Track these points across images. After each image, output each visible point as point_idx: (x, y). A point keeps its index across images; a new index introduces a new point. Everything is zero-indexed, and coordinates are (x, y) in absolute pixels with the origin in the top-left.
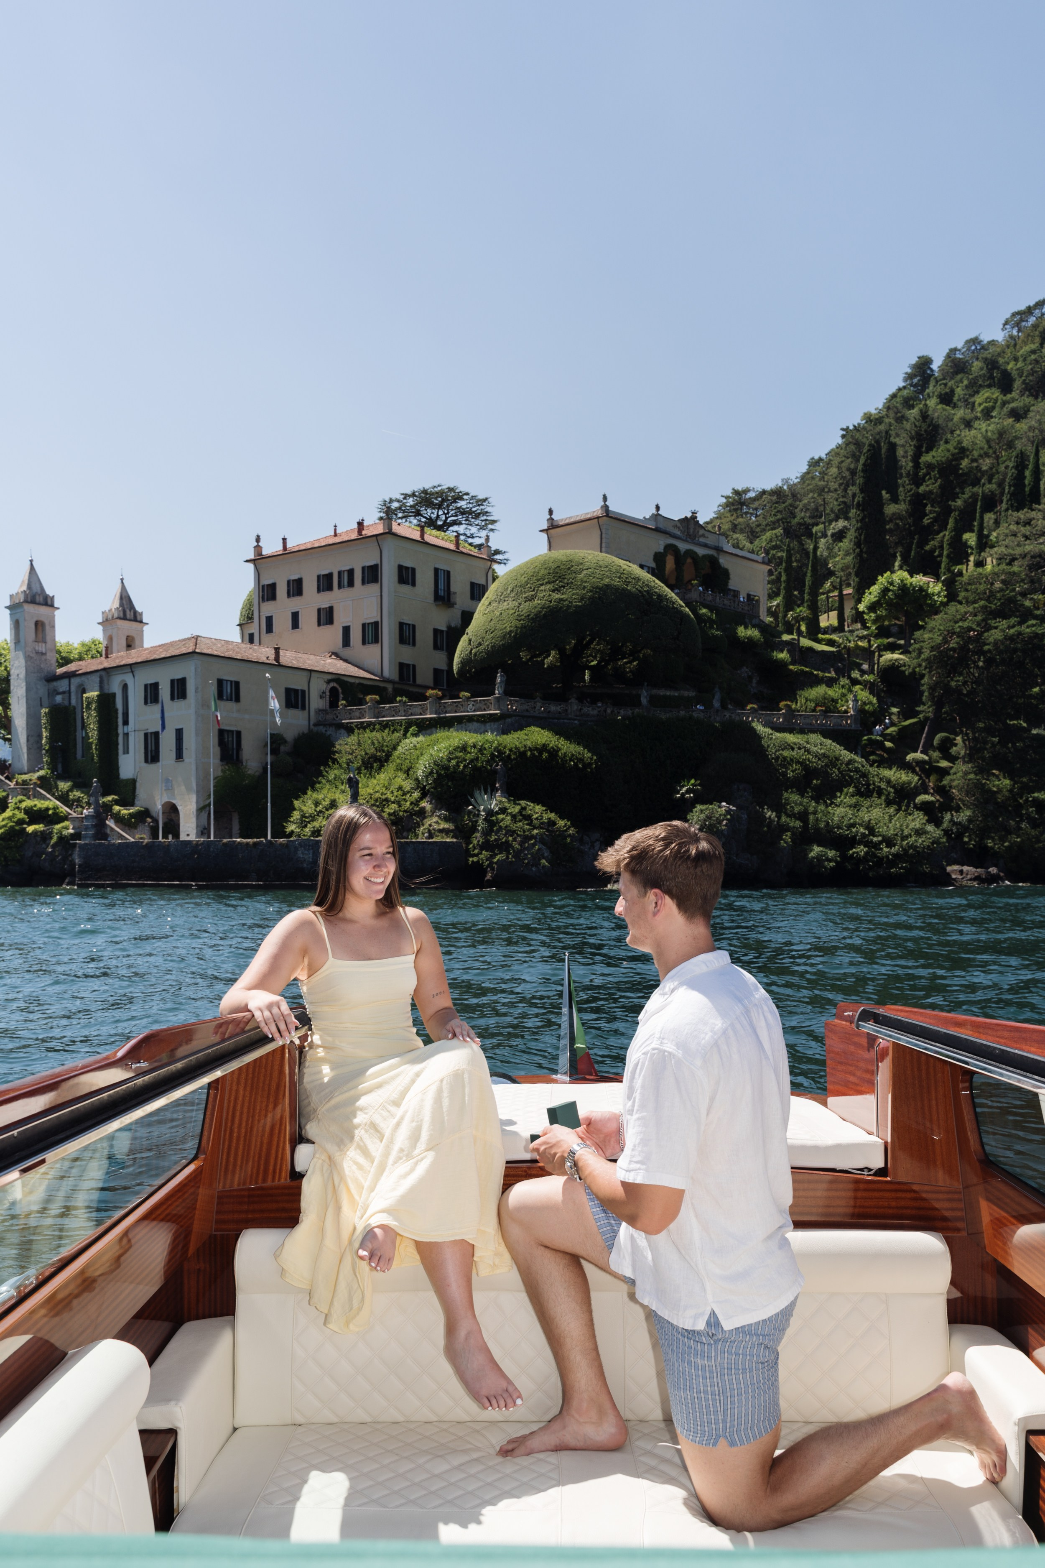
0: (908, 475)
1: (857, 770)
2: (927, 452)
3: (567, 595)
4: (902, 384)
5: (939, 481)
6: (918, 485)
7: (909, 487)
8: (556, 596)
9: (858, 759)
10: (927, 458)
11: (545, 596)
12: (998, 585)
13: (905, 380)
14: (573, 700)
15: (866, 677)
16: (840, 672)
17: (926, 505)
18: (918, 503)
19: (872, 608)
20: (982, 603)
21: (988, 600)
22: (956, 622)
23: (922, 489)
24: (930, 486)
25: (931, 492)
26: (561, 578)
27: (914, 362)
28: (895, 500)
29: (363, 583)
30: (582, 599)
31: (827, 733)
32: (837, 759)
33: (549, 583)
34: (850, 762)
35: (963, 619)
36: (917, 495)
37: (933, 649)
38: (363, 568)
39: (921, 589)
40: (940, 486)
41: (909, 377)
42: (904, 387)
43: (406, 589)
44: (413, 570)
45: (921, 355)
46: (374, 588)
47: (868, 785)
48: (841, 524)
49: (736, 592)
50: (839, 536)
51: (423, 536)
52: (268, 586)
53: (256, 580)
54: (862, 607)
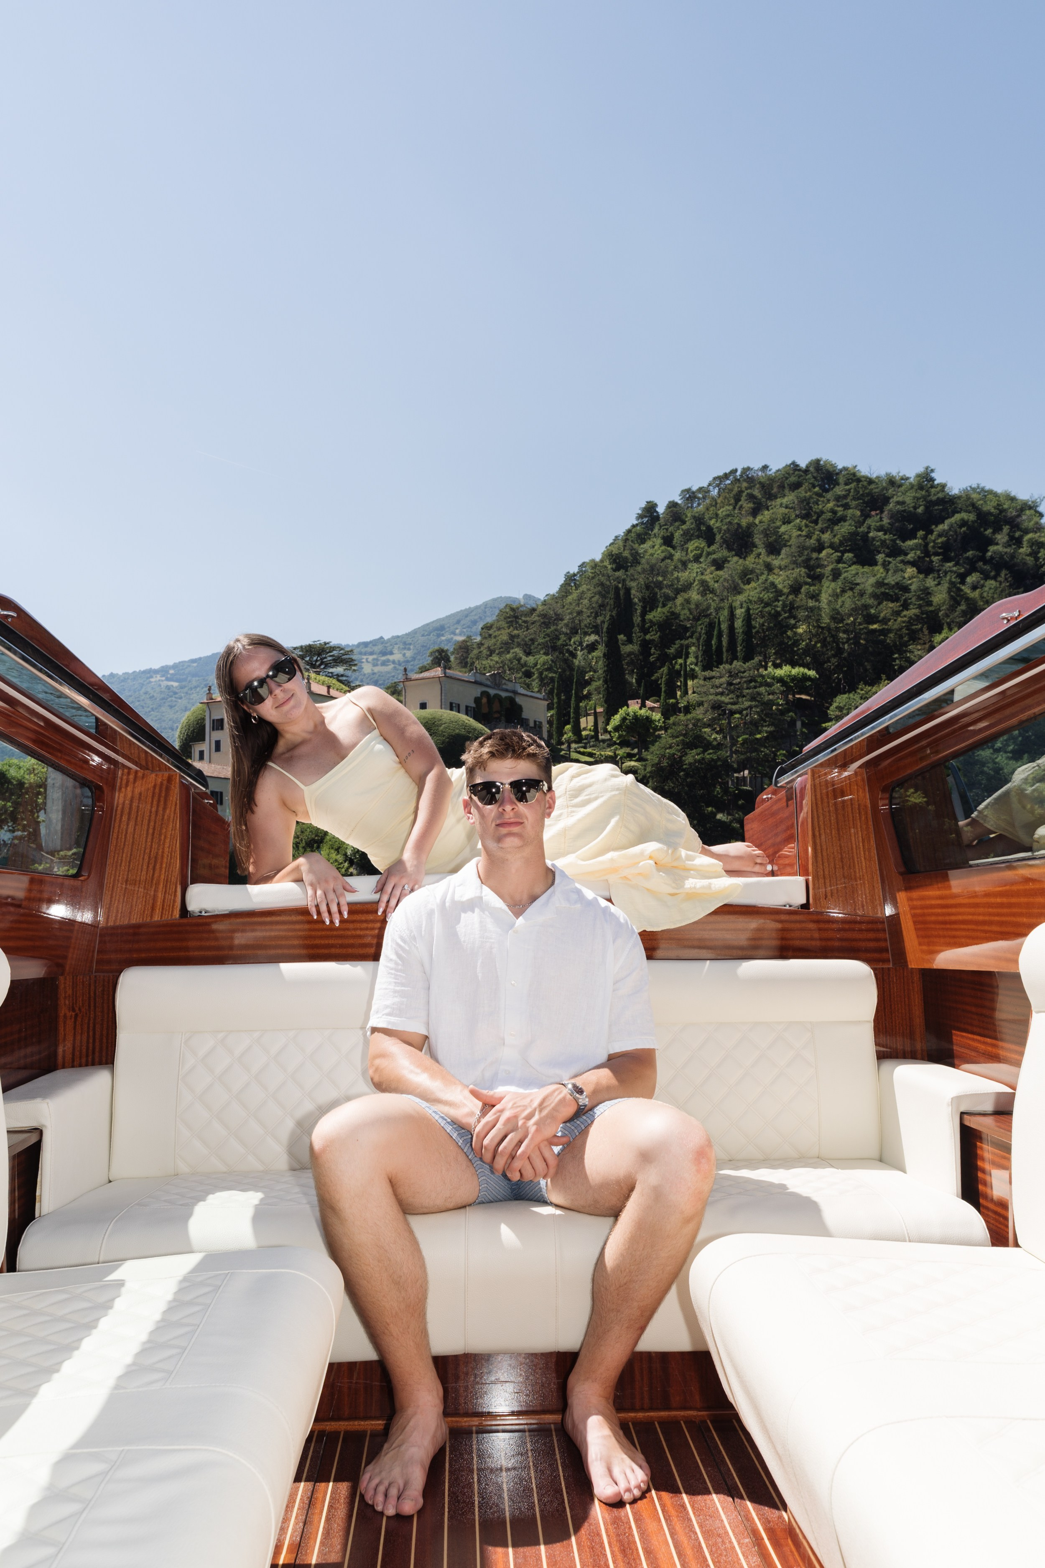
0: (638, 625)
2: (650, 612)
4: (635, 522)
5: (659, 633)
6: (645, 634)
7: (639, 634)
10: (650, 616)
12: (691, 726)
13: (638, 518)
17: (651, 648)
18: (645, 646)
19: (616, 729)
20: (681, 738)
21: (684, 735)
22: (666, 749)
23: (648, 637)
24: (653, 636)
25: (653, 640)
27: (644, 506)
28: (630, 641)
35: (670, 747)
36: (644, 640)
37: (653, 766)
39: (647, 718)
40: (660, 637)
41: (640, 517)
42: (637, 525)
45: (649, 500)
48: (593, 638)
49: (527, 720)
50: (592, 647)
51: (328, 692)
52: (217, 720)
53: (207, 714)
54: (609, 728)
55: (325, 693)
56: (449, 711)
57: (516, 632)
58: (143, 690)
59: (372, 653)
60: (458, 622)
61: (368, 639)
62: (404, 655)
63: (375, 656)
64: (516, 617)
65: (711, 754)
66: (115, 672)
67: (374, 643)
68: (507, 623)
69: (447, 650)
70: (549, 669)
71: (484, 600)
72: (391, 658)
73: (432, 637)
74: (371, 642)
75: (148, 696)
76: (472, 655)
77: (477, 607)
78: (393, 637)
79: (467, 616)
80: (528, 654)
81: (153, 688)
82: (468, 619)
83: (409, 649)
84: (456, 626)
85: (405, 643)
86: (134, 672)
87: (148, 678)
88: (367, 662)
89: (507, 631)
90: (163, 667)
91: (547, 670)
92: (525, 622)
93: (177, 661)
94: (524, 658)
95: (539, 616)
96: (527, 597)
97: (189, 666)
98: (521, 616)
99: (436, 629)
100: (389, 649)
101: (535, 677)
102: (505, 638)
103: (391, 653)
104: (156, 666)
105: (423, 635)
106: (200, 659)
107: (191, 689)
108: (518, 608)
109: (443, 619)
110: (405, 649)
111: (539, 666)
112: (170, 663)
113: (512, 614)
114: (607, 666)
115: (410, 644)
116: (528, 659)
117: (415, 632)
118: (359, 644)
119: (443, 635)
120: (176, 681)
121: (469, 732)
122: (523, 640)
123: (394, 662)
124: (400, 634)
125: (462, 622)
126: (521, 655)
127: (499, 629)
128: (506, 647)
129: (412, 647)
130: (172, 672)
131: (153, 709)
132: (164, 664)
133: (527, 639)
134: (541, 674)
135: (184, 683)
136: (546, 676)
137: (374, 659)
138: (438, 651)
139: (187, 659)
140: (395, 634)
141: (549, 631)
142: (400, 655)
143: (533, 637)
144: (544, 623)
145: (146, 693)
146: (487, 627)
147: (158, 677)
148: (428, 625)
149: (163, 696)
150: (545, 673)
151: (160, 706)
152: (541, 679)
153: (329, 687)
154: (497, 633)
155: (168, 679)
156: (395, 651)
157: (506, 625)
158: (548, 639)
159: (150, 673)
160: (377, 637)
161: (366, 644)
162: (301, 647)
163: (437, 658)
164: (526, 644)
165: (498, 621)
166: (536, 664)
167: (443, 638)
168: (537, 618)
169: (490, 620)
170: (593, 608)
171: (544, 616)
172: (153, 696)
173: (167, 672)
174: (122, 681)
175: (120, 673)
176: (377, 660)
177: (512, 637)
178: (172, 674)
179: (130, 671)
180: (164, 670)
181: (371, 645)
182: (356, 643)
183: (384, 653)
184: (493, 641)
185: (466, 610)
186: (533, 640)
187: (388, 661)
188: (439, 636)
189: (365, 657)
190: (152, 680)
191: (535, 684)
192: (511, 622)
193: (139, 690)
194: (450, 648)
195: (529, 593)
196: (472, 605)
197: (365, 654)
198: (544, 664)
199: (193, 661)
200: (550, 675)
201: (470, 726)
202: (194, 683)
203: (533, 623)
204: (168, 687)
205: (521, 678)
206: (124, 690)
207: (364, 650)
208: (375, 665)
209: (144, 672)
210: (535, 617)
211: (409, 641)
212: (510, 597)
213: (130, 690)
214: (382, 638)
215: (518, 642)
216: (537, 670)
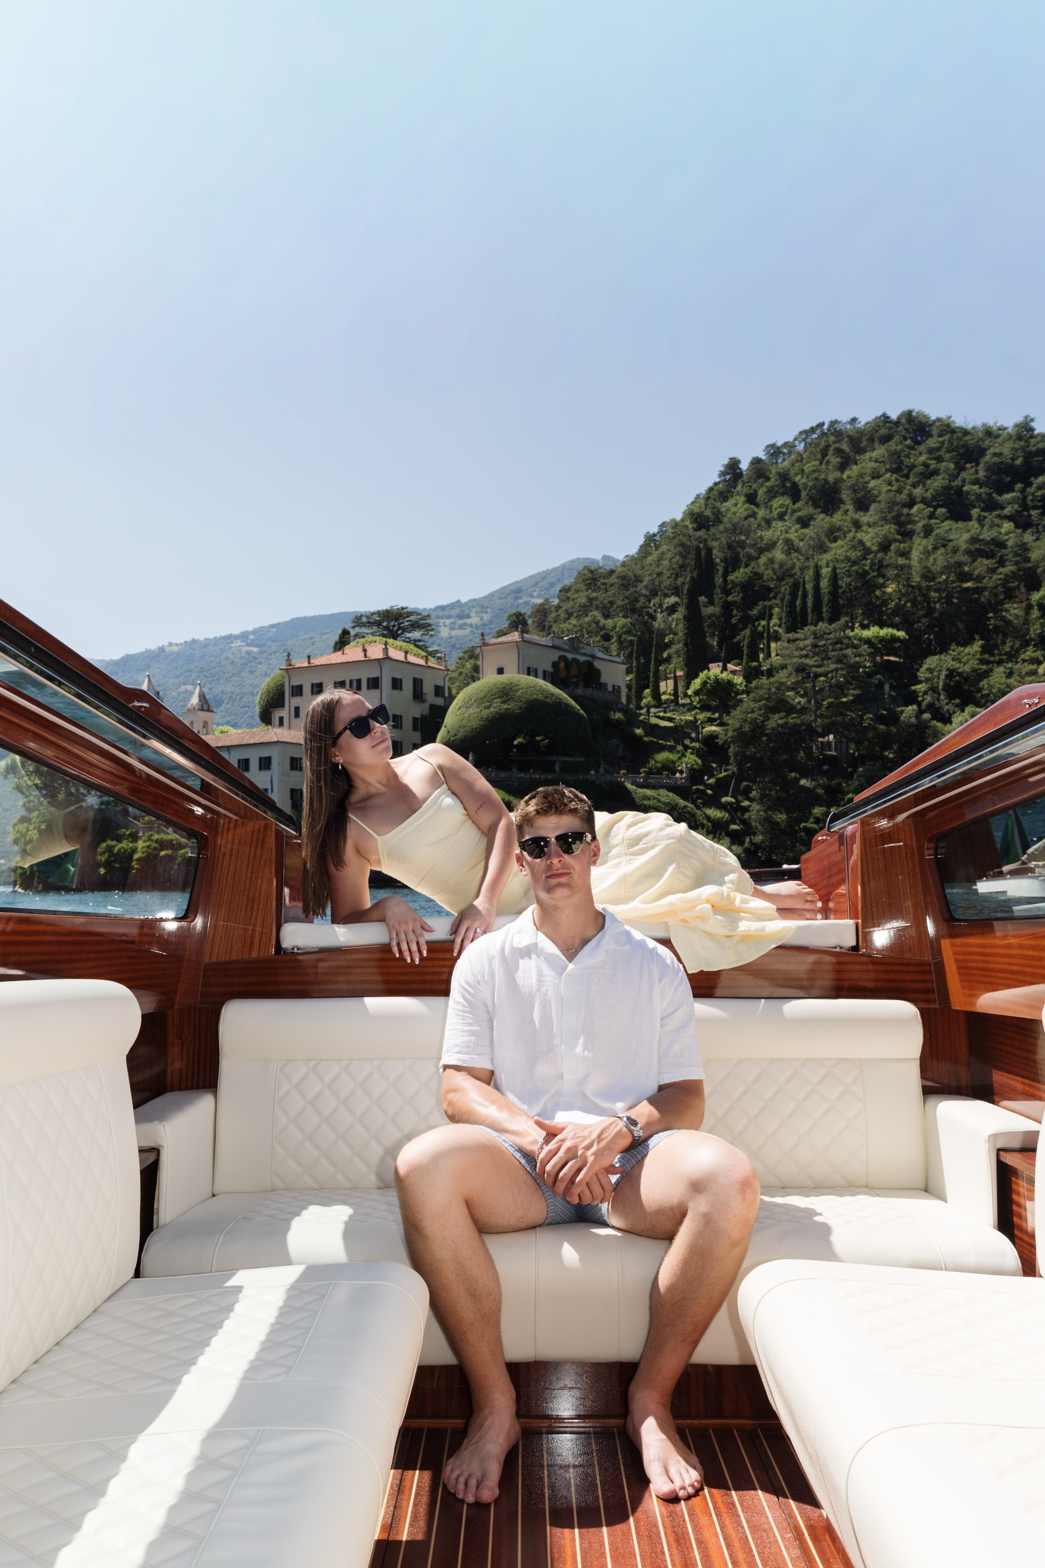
0: (720, 587)
1: (689, 812)
2: (732, 572)
3: (511, 706)
4: (717, 480)
5: (741, 595)
6: (727, 595)
7: (721, 596)
8: (505, 706)
9: (690, 805)
10: (732, 577)
11: (497, 706)
12: (773, 690)
13: (720, 476)
14: (514, 770)
15: (694, 744)
16: (679, 741)
17: (732, 610)
18: (727, 607)
19: (697, 693)
20: (764, 702)
21: (767, 699)
22: (748, 713)
23: (730, 598)
24: (735, 597)
25: (735, 602)
26: (507, 694)
27: (726, 463)
28: (711, 602)
29: (368, 688)
30: (520, 708)
31: (671, 789)
32: (677, 805)
33: (499, 697)
34: (685, 807)
35: (753, 712)
36: (726, 602)
37: (734, 730)
38: (368, 679)
39: (729, 681)
40: (742, 598)
41: (723, 474)
42: (719, 482)
43: (397, 692)
44: (401, 680)
45: (731, 456)
46: (376, 692)
47: (696, 821)
48: (673, 599)
49: (605, 685)
50: (672, 609)
51: (406, 658)
52: (297, 686)
53: (287, 680)
54: (690, 692)
55: (402, 659)
56: (526, 676)
57: (594, 594)
58: (224, 656)
59: (449, 617)
60: (536, 584)
61: (445, 602)
62: (481, 618)
63: (452, 620)
64: (595, 579)
65: (794, 718)
66: (196, 638)
67: (452, 606)
68: (586, 585)
69: (525, 614)
70: (628, 632)
71: (562, 562)
72: (468, 621)
73: (510, 600)
74: (448, 606)
75: (228, 662)
76: (550, 618)
77: (555, 569)
78: (471, 601)
79: (544, 578)
80: (607, 617)
81: (233, 654)
82: (546, 581)
83: (486, 612)
84: (533, 589)
85: (482, 607)
86: (215, 638)
87: (229, 643)
88: (445, 625)
89: (586, 593)
90: (243, 632)
91: (625, 633)
92: (604, 584)
93: (257, 626)
94: (603, 621)
95: (618, 578)
96: (606, 558)
97: (269, 631)
98: (600, 578)
99: (514, 592)
100: (466, 612)
101: (613, 640)
102: (583, 600)
103: (469, 617)
104: (236, 632)
105: (500, 598)
106: (279, 624)
107: (271, 654)
108: (596, 570)
109: (521, 582)
110: (482, 612)
111: (617, 629)
112: (250, 628)
113: (590, 576)
114: (688, 628)
115: (488, 607)
116: (606, 622)
117: (492, 595)
118: (437, 608)
119: (520, 598)
120: (256, 646)
121: (547, 698)
122: (602, 602)
123: (471, 626)
124: (477, 597)
125: (540, 585)
126: (600, 618)
127: (577, 591)
128: (585, 609)
129: (489, 610)
130: (252, 637)
131: (233, 675)
132: (244, 630)
133: (605, 602)
134: (620, 637)
135: (264, 649)
136: (625, 639)
137: (451, 623)
138: (515, 614)
139: (266, 624)
140: (472, 598)
141: (628, 593)
142: (478, 619)
143: (611, 599)
144: (623, 585)
145: (227, 659)
146: (565, 590)
147: (239, 643)
148: (505, 587)
149: (243, 661)
150: (624, 636)
151: (240, 671)
152: (620, 642)
153: (406, 653)
154: (575, 596)
155: (248, 645)
156: (473, 614)
157: (584, 588)
158: (627, 601)
159: (230, 638)
160: (454, 600)
161: (443, 608)
162: (379, 612)
163: (514, 621)
164: (605, 607)
165: (576, 583)
166: (614, 628)
167: (521, 601)
168: (616, 580)
169: (568, 581)
170: (673, 569)
171: (623, 578)
172: (234, 662)
173: (247, 637)
174: (204, 647)
175: (202, 639)
176: (454, 623)
177: (590, 600)
178: (252, 640)
179: (212, 637)
180: (244, 636)
181: (448, 609)
182: (433, 607)
183: (461, 617)
184: (571, 603)
185: (544, 572)
186: (611, 603)
187: (466, 624)
188: (516, 598)
189: (442, 621)
190: (233, 645)
191: (614, 647)
192: (590, 584)
193: (220, 656)
194: (527, 611)
195: (607, 554)
196: (550, 567)
197: (442, 618)
198: (623, 627)
199: (272, 626)
200: (629, 638)
201: (548, 691)
202: (274, 648)
203: (612, 585)
204: (248, 653)
205: (599, 641)
206: (206, 655)
207: (441, 614)
208: (452, 629)
209: (225, 638)
210: (613, 579)
211: (486, 604)
212: (588, 559)
213: (211, 656)
214: (459, 601)
215: (596, 605)
216: (616, 633)
